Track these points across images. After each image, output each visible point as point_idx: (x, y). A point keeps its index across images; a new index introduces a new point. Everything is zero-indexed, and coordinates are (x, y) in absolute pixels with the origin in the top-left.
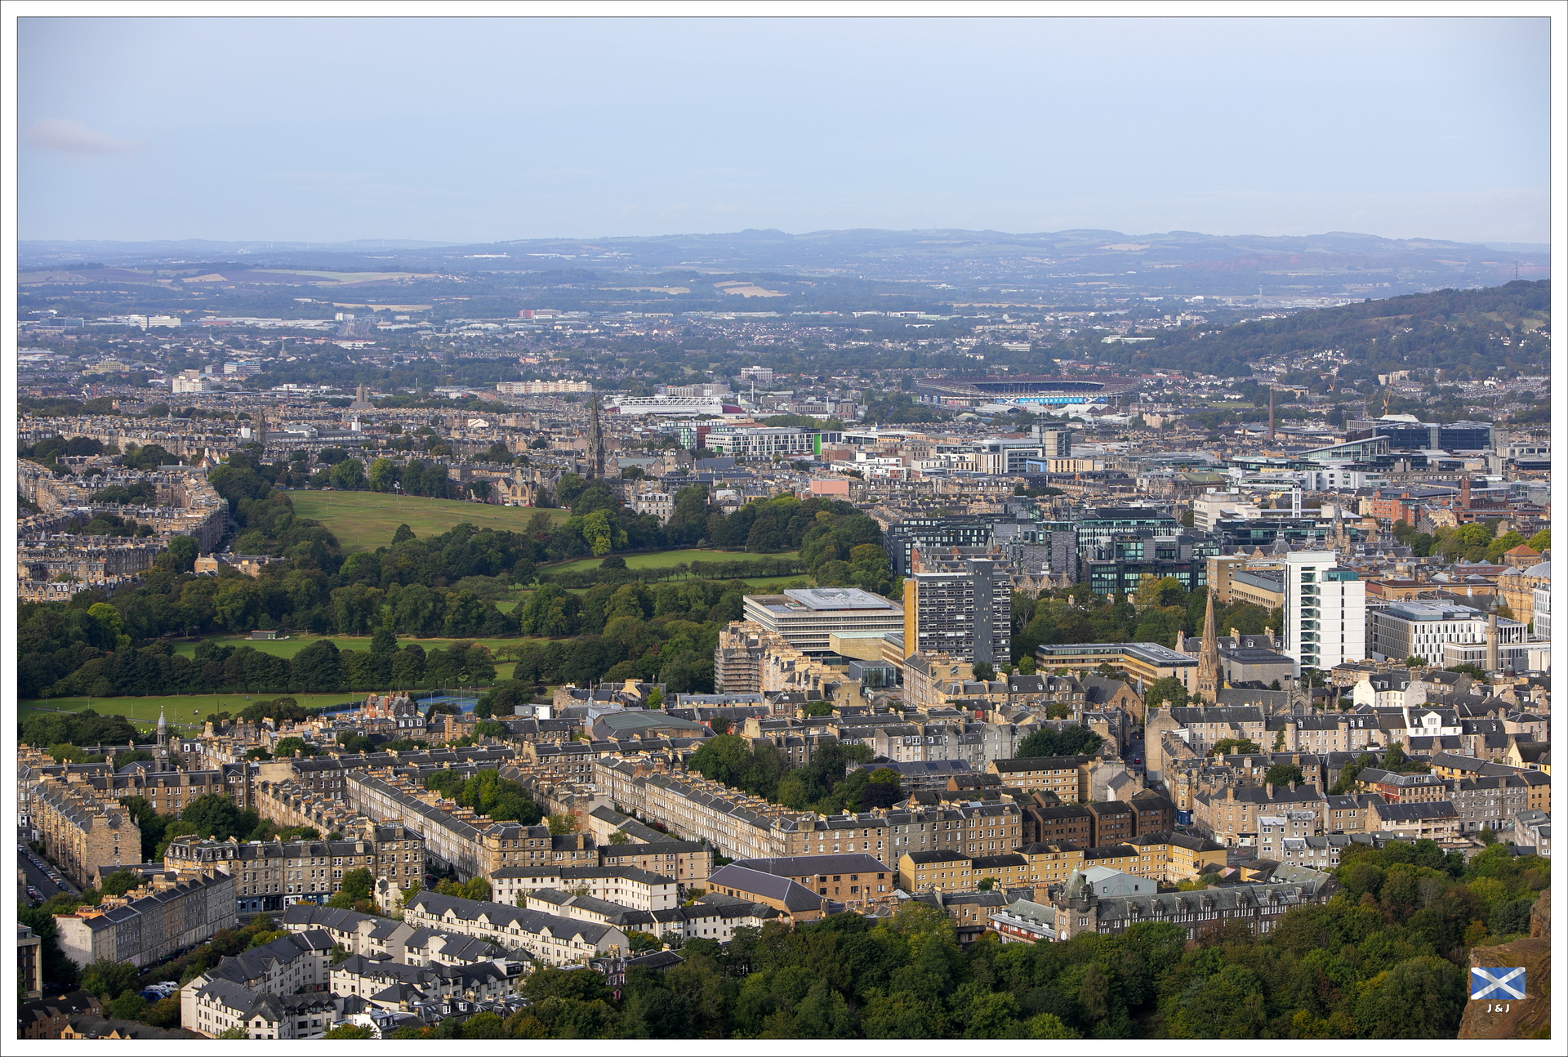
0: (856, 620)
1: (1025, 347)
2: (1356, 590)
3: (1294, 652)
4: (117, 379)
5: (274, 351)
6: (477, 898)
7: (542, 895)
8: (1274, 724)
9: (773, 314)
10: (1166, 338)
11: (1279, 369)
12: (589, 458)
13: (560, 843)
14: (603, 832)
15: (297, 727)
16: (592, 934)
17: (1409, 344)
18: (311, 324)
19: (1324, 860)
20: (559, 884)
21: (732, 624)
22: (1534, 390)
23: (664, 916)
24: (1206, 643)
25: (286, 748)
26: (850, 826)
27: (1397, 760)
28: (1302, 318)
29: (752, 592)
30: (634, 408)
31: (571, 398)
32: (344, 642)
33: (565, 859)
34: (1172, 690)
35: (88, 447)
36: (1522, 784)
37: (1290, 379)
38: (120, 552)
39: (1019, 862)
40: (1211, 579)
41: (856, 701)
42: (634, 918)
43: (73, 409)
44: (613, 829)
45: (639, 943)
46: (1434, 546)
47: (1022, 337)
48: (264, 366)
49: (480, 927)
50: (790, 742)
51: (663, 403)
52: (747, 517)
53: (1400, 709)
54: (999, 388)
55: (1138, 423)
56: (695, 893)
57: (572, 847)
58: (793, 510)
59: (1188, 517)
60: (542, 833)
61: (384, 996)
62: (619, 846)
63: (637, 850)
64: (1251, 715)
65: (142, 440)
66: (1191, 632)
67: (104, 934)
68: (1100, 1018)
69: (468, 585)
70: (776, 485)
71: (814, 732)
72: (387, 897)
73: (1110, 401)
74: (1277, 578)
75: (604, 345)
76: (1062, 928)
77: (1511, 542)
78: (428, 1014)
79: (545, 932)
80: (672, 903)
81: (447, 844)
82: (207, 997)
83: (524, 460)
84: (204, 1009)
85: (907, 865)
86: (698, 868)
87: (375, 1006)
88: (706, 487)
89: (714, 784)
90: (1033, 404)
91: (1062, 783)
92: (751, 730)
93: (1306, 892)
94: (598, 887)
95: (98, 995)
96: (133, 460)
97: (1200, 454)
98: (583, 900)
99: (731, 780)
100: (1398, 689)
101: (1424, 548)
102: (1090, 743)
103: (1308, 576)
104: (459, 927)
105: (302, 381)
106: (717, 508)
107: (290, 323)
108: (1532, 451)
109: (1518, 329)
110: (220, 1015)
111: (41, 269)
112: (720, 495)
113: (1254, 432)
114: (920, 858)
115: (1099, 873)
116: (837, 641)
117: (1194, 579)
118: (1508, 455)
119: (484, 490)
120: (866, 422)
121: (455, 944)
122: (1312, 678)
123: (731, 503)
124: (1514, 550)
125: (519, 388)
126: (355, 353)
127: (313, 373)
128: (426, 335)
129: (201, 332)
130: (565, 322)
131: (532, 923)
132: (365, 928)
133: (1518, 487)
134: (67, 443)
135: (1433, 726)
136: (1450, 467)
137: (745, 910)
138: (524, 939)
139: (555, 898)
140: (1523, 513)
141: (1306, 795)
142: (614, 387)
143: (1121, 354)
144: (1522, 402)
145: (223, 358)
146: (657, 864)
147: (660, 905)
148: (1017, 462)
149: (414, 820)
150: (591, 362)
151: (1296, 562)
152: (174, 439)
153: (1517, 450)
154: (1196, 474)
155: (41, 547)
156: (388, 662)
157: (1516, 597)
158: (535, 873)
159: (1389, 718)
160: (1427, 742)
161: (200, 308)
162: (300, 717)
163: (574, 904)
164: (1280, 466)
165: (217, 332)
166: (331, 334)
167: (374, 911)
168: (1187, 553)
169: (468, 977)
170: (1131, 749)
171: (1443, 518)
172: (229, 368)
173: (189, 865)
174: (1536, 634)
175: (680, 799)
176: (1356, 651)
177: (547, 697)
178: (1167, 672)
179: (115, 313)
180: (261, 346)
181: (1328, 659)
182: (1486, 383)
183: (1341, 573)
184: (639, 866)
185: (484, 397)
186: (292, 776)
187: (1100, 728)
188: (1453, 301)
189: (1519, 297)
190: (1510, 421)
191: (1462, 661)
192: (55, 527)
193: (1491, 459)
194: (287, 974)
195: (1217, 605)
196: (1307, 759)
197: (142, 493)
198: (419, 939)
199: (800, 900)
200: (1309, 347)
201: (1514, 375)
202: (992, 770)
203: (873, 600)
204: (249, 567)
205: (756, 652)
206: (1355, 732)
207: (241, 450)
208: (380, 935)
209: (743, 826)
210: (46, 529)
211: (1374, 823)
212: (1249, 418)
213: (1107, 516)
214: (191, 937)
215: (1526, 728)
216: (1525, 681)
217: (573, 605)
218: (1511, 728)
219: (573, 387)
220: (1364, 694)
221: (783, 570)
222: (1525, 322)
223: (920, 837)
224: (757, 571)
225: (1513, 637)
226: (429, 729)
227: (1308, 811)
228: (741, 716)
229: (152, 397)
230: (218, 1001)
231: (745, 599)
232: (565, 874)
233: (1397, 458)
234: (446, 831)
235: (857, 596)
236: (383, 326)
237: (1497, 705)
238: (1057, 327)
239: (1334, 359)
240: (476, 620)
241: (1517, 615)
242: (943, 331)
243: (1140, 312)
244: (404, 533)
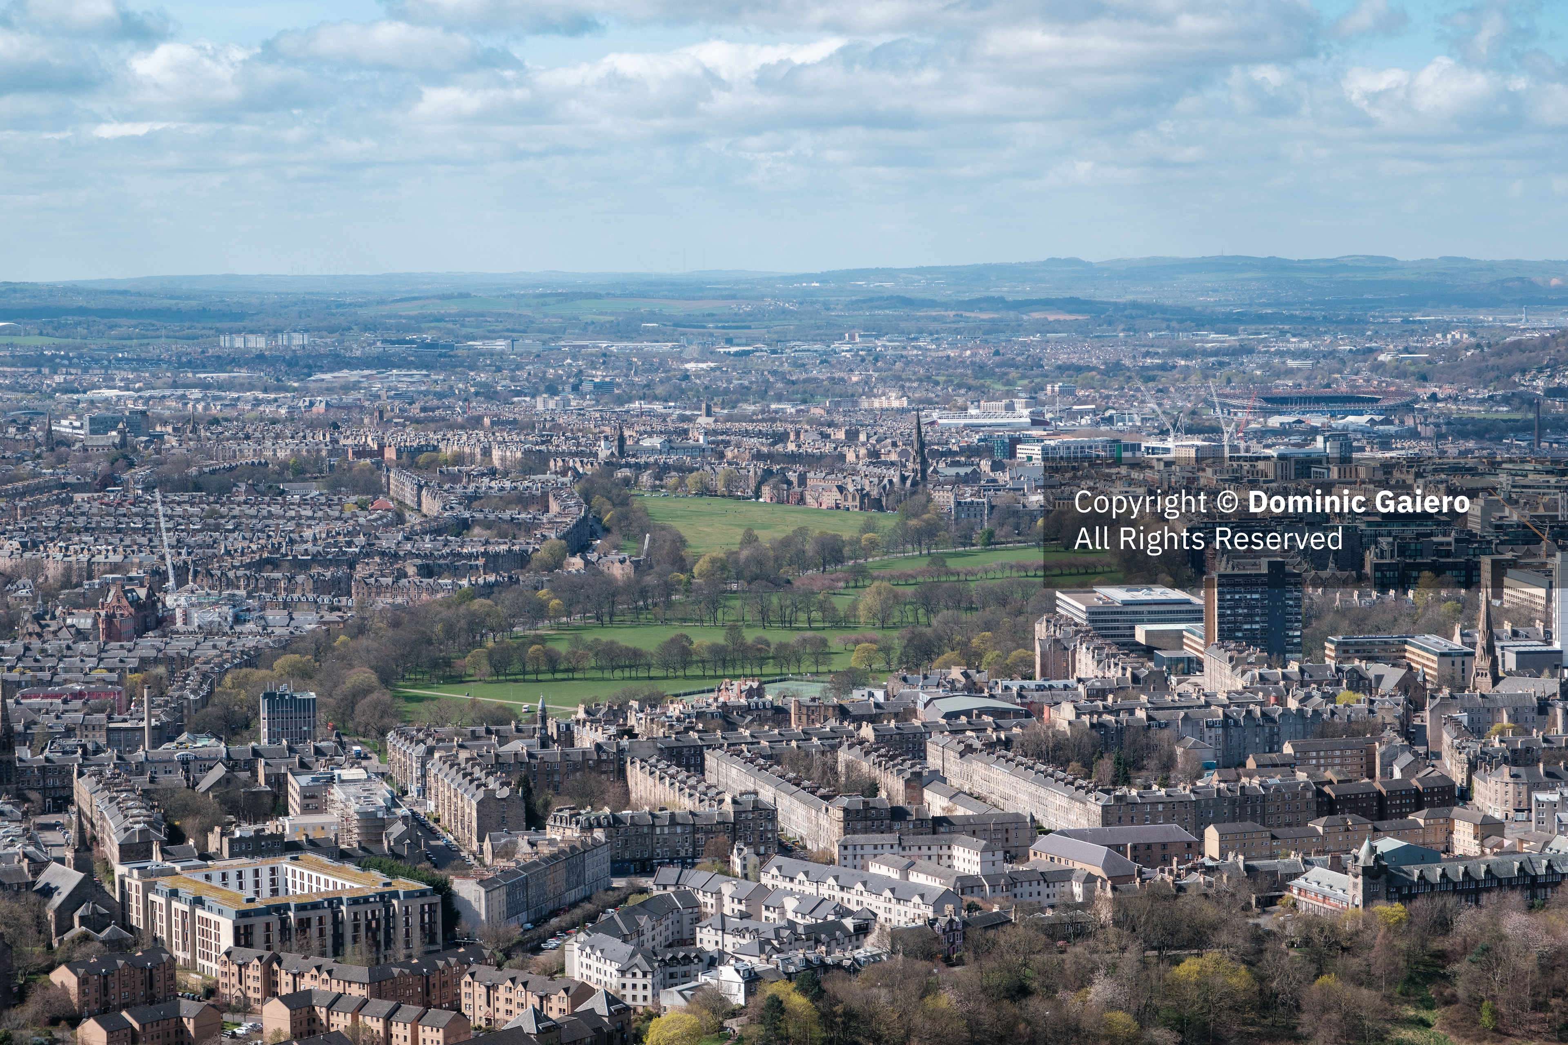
0: (1160, 614)
1: (1307, 364)
5: (626, 372)
10: (1438, 354)
11: (1543, 383)
13: (895, 814)
14: (934, 805)
16: (928, 896)
18: (659, 347)
20: (897, 851)
21: (1046, 618)
23: (993, 880)
26: (1159, 800)
29: (1065, 588)
30: (950, 422)
31: (893, 413)
33: (902, 828)
38: (497, 555)
39: (1313, 833)
42: (967, 883)
44: (945, 802)
49: (828, 890)
50: (1102, 724)
51: (976, 416)
54: (1284, 401)
55: (1414, 433)
57: (906, 819)
60: (881, 806)
61: (745, 951)
62: (951, 818)
65: (513, 453)
66: (1467, 625)
67: (496, 893)
69: (808, 582)
72: (745, 862)
75: (919, 363)
76: (1356, 893)
78: (783, 966)
79: (886, 894)
80: (1000, 869)
81: (796, 814)
82: (588, 950)
84: (586, 961)
85: (1211, 837)
86: (1022, 837)
87: (737, 960)
88: (1017, 492)
89: (1034, 761)
92: (1066, 714)
94: (930, 855)
98: (919, 866)
99: (1049, 759)
104: (810, 889)
105: (652, 399)
106: (1028, 513)
107: (640, 346)
110: (600, 965)
111: (415, 298)
112: (1031, 501)
115: (1389, 845)
116: (1142, 634)
121: (807, 903)
125: (847, 404)
126: (699, 375)
127: (660, 390)
128: (761, 357)
129: (560, 354)
130: (886, 343)
138: (868, 900)
139: (894, 863)
142: (932, 403)
146: (985, 832)
147: (990, 871)
150: (910, 380)
161: (557, 333)
162: (661, 701)
163: (911, 869)
164: (1547, 472)
165: (574, 355)
166: (677, 357)
169: (819, 934)
172: (586, 387)
173: (568, 832)
175: (1004, 774)
177: (881, 682)
179: (483, 338)
180: (614, 367)
185: (815, 410)
186: (656, 752)
187: (1385, 712)
192: (438, 531)
194: (658, 930)
198: (774, 900)
199: (1117, 868)
202: (1288, 749)
203: (1176, 595)
209: (1062, 801)
210: (431, 532)
214: (571, 898)
219: (894, 403)
223: (1223, 810)
228: (1056, 701)
230: (598, 954)
231: (1058, 594)
232: (902, 841)
234: (795, 803)
235: (1160, 591)
236: (723, 349)
244: (750, 539)
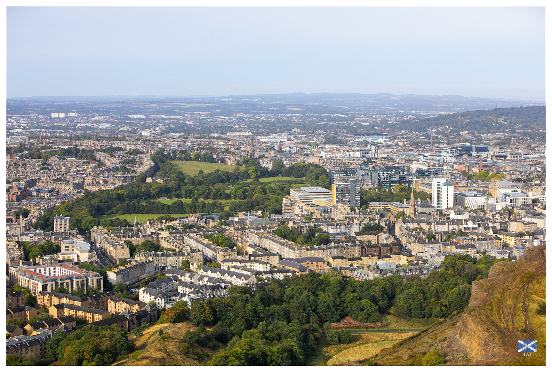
0: (320, 196)
1: (367, 124)
2: (451, 188)
3: (435, 204)
4: (128, 131)
5: (169, 124)
6: (217, 268)
7: (234, 267)
8: (429, 223)
9: (301, 115)
10: (405, 122)
11: (434, 130)
12: (251, 152)
13: (239, 253)
14: (250, 250)
15: (171, 222)
16: (247, 277)
17: (469, 124)
18: (179, 117)
19: (441, 259)
20: (238, 264)
21: (287, 196)
22: (501, 137)
23: (266, 273)
24: (412, 201)
25: (168, 228)
26: (316, 249)
27: (461, 233)
28: (440, 117)
29: (292, 188)
30: (263, 139)
31: (247, 137)
32: (184, 200)
33: (240, 258)
34: (402, 214)
35: (119, 149)
36: (493, 240)
37: (437, 133)
38: (126, 177)
39: (360, 259)
40: (414, 185)
41: (319, 217)
42: (258, 273)
43: (116, 139)
44: (253, 250)
45: (258, 279)
46: (473, 177)
47: (367, 121)
48: (166, 128)
49: (217, 275)
50: (301, 227)
51: (271, 138)
52: (292, 168)
53: (462, 220)
54: (360, 135)
55: (397, 144)
56: (275, 267)
57: (242, 254)
58: (304, 166)
59: (409, 169)
60: (234, 251)
61: (192, 293)
62: (255, 255)
63: (259, 255)
64: (423, 221)
65: (133, 147)
66: (408, 199)
67: (119, 276)
68: (380, 300)
69: (217, 186)
70: (300, 160)
71: (307, 225)
72: (194, 267)
73: (390, 138)
74: (431, 185)
75: (256, 123)
76: (371, 276)
77: (493, 176)
78: (203, 298)
79: (235, 276)
80: (268, 269)
81: (209, 253)
82: (145, 292)
83: (234, 153)
84: (145, 296)
85: (331, 260)
86: (275, 260)
87: (189, 295)
88: (281, 160)
89: (280, 238)
90: (369, 139)
91: (372, 239)
92: (291, 224)
93: (435, 268)
94: (249, 265)
95: (117, 292)
96: (130, 153)
97: (412, 152)
98: (245, 269)
99: (285, 237)
100: (462, 214)
101: (470, 177)
102: (380, 228)
103: (439, 185)
104: (212, 275)
105: (176, 132)
106: (284, 166)
107: (173, 117)
108: (499, 153)
109: (497, 121)
110: (149, 297)
111: (109, 103)
112: (285, 162)
113: (428, 147)
114: (334, 258)
115: (381, 263)
116: (314, 201)
117: (409, 185)
118: (493, 154)
119: (223, 161)
120: (325, 143)
121: (211, 279)
122: (440, 212)
123: (288, 164)
124: (493, 178)
125: (233, 134)
126: (190, 125)
127: (179, 130)
128: (209, 120)
129: (150, 119)
130: (246, 117)
131: (231, 274)
132: (187, 275)
133: (495, 162)
134: (114, 148)
135: (470, 224)
136: (478, 156)
137: (287, 271)
138: (229, 278)
139: (237, 268)
140: (496, 169)
141: (437, 242)
142: (258, 134)
143: (393, 126)
144: (497, 140)
145: (156, 126)
146: (265, 259)
147: (265, 270)
148: (364, 154)
149: (201, 247)
150: (252, 127)
151: (435, 181)
152: (142, 147)
153: (495, 152)
154: (411, 158)
155: (106, 175)
156: (196, 206)
157: (493, 190)
158: (232, 261)
159: (459, 222)
160: (469, 229)
161: (150, 113)
162: (172, 220)
163: (242, 269)
164: (433, 156)
165: (154, 119)
166: (184, 120)
167: (190, 271)
168: (407, 178)
169: (213, 288)
170: (391, 230)
171: (475, 170)
172: (157, 129)
173: (142, 258)
174: (498, 200)
175: (271, 242)
176: (451, 205)
177: (237, 215)
178: (401, 210)
179: (128, 114)
180: (165, 123)
181: (443, 207)
182: (488, 135)
183: (448, 184)
184: (260, 260)
185: (224, 136)
186: (169, 235)
187: (383, 224)
188: (480, 113)
189: (497, 112)
190: (494, 145)
191: (479, 207)
192: (110, 170)
193: (488, 155)
194: (167, 287)
195: (414, 192)
196: (437, 233)
197: (133, 161)
198: (201, 278)
199: (302, 269)
200: (442, 125)
201: (495, 133)
202: (354, 235)
203: (325, 190)
204: (160, 181)
205: (292, 203)
206: (450, 226)
207: (159, 150)
208: (191, 277)
209: (288, 249)
210: (108, 170)
211: (454, 250)
212: (426, 143)
213: (387, 168)
214: (142, 277)
215: (495, 225)
216: (495, 213)
217: (245, 191)
218: (491, 225)
219: (247, 134)
220: (453, 216)
221: (301, 182)
222: (499, 119)
223: (334, 252)
224: (294, 183)
225: (492, 201)
226: (206, 223)
227: (436, 246)
228: (288, 221)
229: (136, 136)
230: (148, 293)
231: (290, 190)
232: (240, 261)
233: (464, 154)
234: (209, 250)
235: (320, 189)
236: (198, 117)
237: (487, 219)
238: (376, 119)
239: (449, 128)
240: (219, 195)
241: (493, 195)
242: (346, 119)
243: (398, 115)
244: (201, 172)
